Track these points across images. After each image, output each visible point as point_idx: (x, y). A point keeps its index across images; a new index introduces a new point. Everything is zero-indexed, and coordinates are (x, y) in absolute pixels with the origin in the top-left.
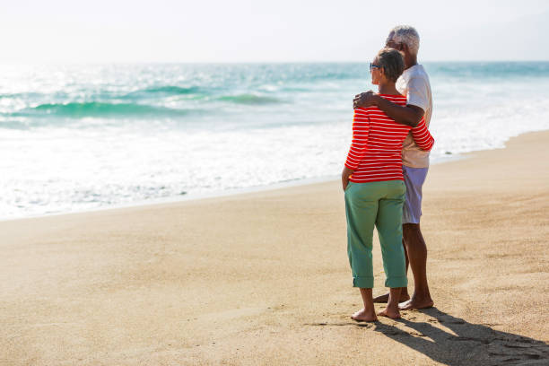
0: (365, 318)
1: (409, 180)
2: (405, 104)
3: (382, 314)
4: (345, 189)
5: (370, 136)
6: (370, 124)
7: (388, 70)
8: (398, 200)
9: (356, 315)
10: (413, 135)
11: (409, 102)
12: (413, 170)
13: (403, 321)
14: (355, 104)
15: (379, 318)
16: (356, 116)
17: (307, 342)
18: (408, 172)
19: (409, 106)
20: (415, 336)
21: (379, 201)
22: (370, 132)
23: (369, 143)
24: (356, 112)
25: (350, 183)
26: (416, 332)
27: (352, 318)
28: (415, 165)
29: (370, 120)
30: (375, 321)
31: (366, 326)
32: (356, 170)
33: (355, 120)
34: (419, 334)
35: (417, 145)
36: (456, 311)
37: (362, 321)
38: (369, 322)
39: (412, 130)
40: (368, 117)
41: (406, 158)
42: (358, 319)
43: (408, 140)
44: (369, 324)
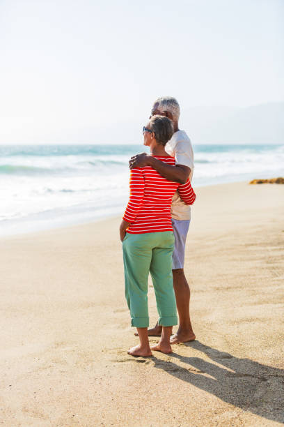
0: (141, 354)
1: (176, 231)
2: (174, 164)
3: (155, 349)
4: (122, 240)
5: (145, 193)
6: (145, 182)
7: (158, 135)
8: (169, 250)
9: (132, 350)
10: (179, 192)
11: (177, 162)
12: (179, 222)
13: (176, 356)
14: (131, 165)
15: (154, 353)
16: (133, 175)
17: (98, 382)
18: (176, 224)
19: (178, 166)
20: (195, 373)
21: (153, 249)
22: (145, 189)
23: (144, 199)
24: (133, 171)
25: (127, 234)
26: (193, 368)
27: (129, 353)
28: (181, 217)
29: (145, 179)
30: (151, 356)
31: (144, 361)
32: (133, 223)
33: (133, 179)
34: (197, 370)
35: (182, 200)
36: (218, 345)
37: (139, 356)
38: (145, 357)
39: (180, 187)
40: (143, 176)
41: (174, 212)
42: (135, 355)
43: (175, 196)
44: (147, 360)
